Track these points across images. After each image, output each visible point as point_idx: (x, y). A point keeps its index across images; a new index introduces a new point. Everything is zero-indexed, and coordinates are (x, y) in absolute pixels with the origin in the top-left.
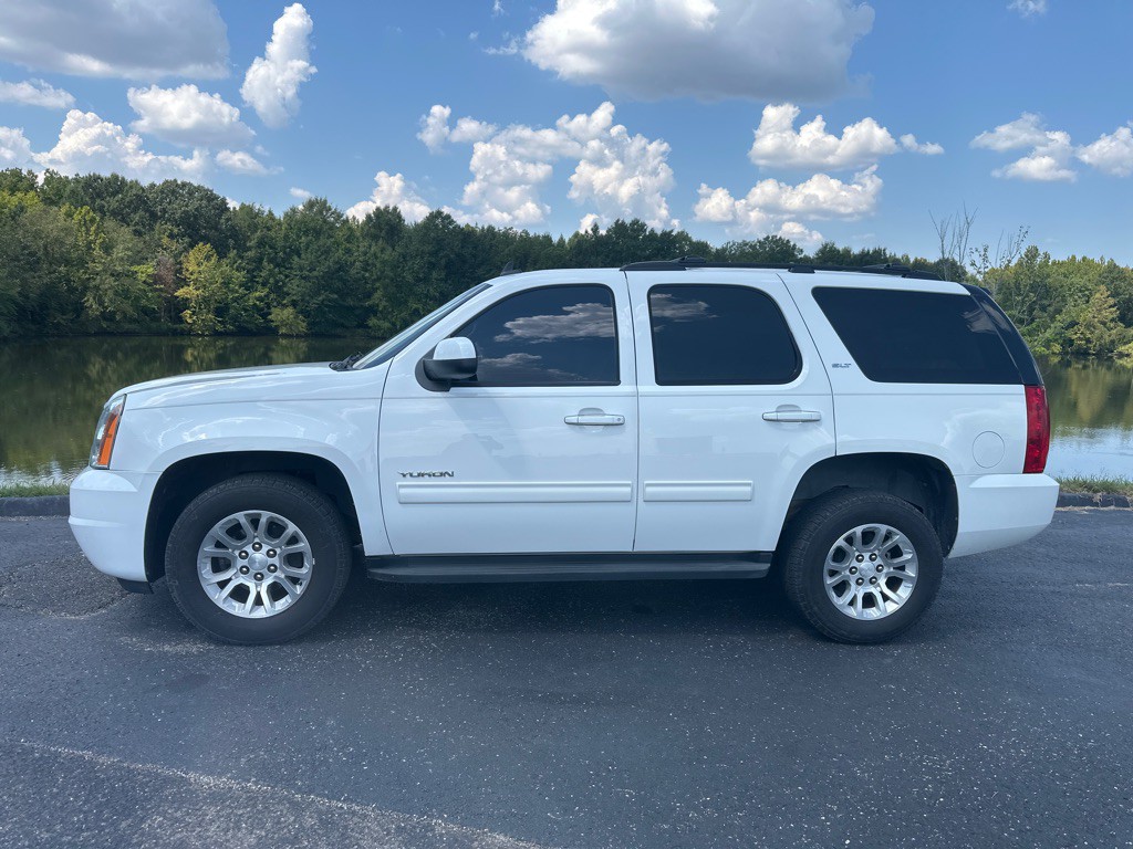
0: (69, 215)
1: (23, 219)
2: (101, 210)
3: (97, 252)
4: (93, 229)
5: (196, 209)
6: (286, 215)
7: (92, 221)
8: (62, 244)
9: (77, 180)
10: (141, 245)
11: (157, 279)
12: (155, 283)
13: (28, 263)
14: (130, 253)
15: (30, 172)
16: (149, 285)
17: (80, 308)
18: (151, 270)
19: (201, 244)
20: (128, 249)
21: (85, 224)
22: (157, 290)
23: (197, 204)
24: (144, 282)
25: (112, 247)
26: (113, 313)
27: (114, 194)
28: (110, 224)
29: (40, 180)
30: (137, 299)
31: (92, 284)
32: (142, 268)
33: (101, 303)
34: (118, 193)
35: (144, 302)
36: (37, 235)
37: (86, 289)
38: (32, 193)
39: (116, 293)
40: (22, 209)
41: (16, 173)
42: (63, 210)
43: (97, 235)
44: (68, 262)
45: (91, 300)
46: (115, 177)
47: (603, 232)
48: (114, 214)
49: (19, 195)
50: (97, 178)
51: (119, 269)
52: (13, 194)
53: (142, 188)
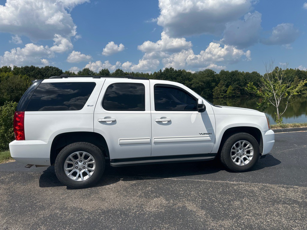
0: (21, 77)
1: (9, 79)
2: (29, 75)
4: (28, 80)
5: (54, 73)
6: (78, 73)
7: (27, 78)
8: (20, 85)
9: (22, 68)
13: (11, 91)
15: (9, 67)
21: (25, 79)
23: (54, 72)
27: (32, 71)
28: (32, 79)
29: (12, 69)
36: (13, 83)
38: (11, 72)
40: (8, 77)
41: (6, 67)
42: (19, 76)
43: (29, 82)
44: (21, 90)
46: (32, 67)
47: (163, 71)
48: (33, 76)
49: (7, 73)
52: (6, 73)
53: (40, 69)
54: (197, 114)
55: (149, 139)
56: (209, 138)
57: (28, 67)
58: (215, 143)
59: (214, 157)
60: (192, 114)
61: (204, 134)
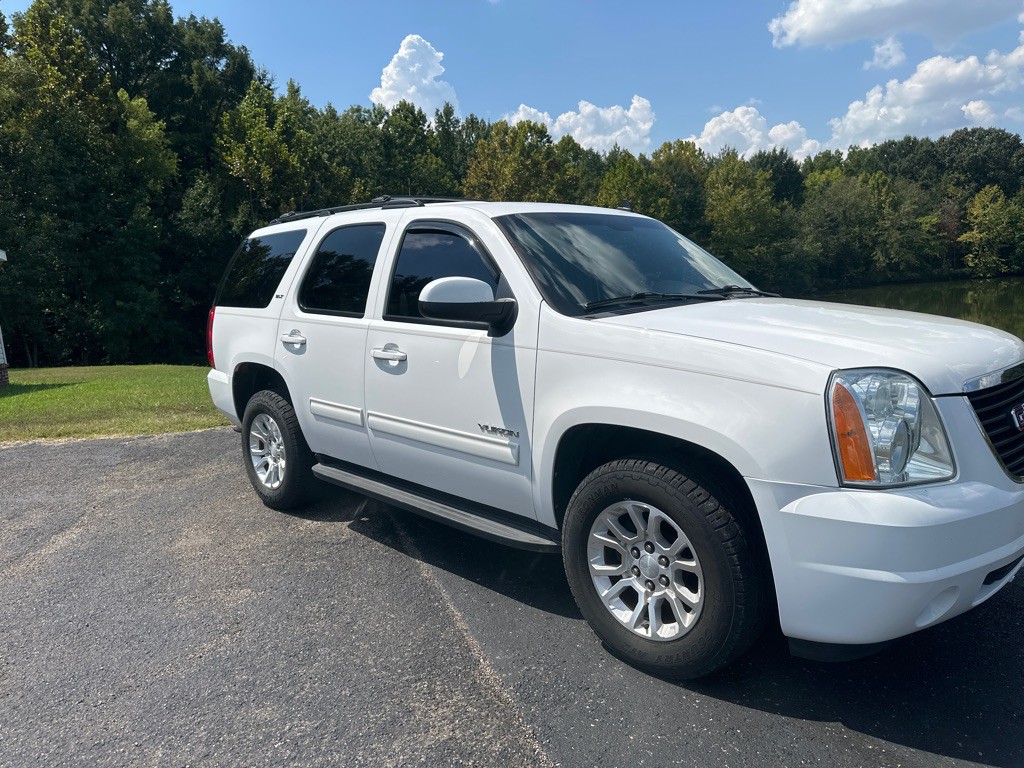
0: (865, 182)
1: (828, 192)
2: (894, 172)
3: (887, 210)
4: (884, 190)
5: (985, 153)
7: (884, 183)
8: (858, 208)
9: (874, 150)
10: (927, 198)
11: (940, 227)
12: (939, 231)
13: (830, 228)
14: (916, 207)
15: (837, 151)
16: (933, 234)
17: (869, 262)
18: (935, 220)
19: (987, 187)
20: (915, 203)
21: (877, 187)
22: (939, 238)
23: (986, 147)
24: (929, 232)
25: (901, 203)
26: (897, 264)
27: (905, 155)
28: (900, 183)
29: (845, 157)
30: (921, 248)
31: (881, 239)
32: (927, 219)
33: (887, 256)
34: (909, 152)
35: (927, 250)
36: (838, 203)
37: (875, 243)
38: (837, 168)
39: (902, 245)
40: (828, 183)
41: (827, 155)
42: (860, 178)
43: (887, 194)
44: (861, 223)
45: (879, 253)
46: (908, 139)
48: (904, 173)
49: (827, 172)
50: (891, 144)
51: (905, 222)
52: (822, 173)
53: (932, 144)
54: (481, 341)
55: (358, 411)
56: (508, 450)
57: (894, 143)
58: (532, 477)
59: (548, 542)
60: (463, 339)
61: (494, 430)
